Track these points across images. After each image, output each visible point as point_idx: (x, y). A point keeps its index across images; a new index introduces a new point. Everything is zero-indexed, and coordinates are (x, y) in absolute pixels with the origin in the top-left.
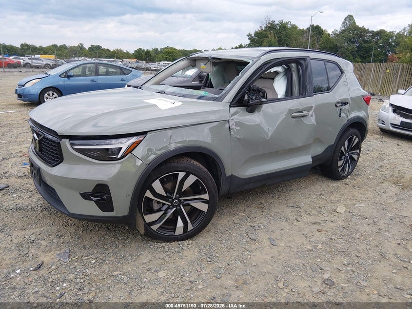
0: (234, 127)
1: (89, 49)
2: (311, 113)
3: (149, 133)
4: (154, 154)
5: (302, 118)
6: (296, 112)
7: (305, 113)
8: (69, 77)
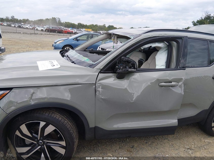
0: (100, 89)
1: (108, 27)
2: (180, 84)
3: (14, 89)
4: (14, 106)
5: (171, 88)
6: (165, 82)
7: (173, 83)
8: (78, 40)
